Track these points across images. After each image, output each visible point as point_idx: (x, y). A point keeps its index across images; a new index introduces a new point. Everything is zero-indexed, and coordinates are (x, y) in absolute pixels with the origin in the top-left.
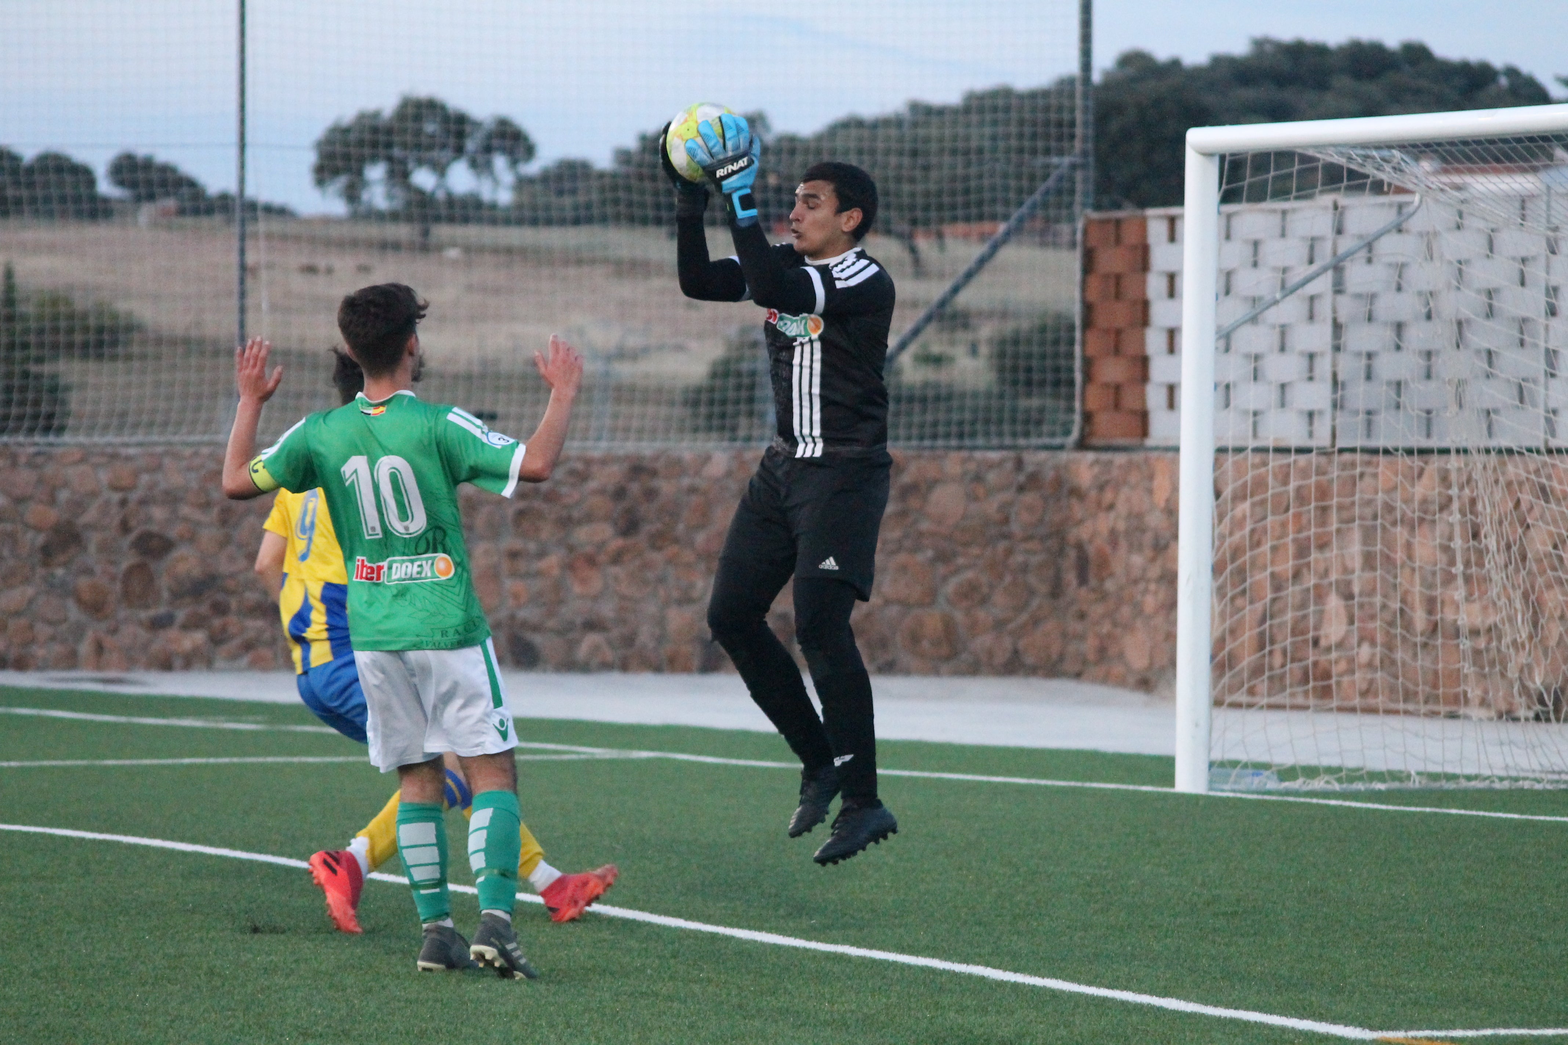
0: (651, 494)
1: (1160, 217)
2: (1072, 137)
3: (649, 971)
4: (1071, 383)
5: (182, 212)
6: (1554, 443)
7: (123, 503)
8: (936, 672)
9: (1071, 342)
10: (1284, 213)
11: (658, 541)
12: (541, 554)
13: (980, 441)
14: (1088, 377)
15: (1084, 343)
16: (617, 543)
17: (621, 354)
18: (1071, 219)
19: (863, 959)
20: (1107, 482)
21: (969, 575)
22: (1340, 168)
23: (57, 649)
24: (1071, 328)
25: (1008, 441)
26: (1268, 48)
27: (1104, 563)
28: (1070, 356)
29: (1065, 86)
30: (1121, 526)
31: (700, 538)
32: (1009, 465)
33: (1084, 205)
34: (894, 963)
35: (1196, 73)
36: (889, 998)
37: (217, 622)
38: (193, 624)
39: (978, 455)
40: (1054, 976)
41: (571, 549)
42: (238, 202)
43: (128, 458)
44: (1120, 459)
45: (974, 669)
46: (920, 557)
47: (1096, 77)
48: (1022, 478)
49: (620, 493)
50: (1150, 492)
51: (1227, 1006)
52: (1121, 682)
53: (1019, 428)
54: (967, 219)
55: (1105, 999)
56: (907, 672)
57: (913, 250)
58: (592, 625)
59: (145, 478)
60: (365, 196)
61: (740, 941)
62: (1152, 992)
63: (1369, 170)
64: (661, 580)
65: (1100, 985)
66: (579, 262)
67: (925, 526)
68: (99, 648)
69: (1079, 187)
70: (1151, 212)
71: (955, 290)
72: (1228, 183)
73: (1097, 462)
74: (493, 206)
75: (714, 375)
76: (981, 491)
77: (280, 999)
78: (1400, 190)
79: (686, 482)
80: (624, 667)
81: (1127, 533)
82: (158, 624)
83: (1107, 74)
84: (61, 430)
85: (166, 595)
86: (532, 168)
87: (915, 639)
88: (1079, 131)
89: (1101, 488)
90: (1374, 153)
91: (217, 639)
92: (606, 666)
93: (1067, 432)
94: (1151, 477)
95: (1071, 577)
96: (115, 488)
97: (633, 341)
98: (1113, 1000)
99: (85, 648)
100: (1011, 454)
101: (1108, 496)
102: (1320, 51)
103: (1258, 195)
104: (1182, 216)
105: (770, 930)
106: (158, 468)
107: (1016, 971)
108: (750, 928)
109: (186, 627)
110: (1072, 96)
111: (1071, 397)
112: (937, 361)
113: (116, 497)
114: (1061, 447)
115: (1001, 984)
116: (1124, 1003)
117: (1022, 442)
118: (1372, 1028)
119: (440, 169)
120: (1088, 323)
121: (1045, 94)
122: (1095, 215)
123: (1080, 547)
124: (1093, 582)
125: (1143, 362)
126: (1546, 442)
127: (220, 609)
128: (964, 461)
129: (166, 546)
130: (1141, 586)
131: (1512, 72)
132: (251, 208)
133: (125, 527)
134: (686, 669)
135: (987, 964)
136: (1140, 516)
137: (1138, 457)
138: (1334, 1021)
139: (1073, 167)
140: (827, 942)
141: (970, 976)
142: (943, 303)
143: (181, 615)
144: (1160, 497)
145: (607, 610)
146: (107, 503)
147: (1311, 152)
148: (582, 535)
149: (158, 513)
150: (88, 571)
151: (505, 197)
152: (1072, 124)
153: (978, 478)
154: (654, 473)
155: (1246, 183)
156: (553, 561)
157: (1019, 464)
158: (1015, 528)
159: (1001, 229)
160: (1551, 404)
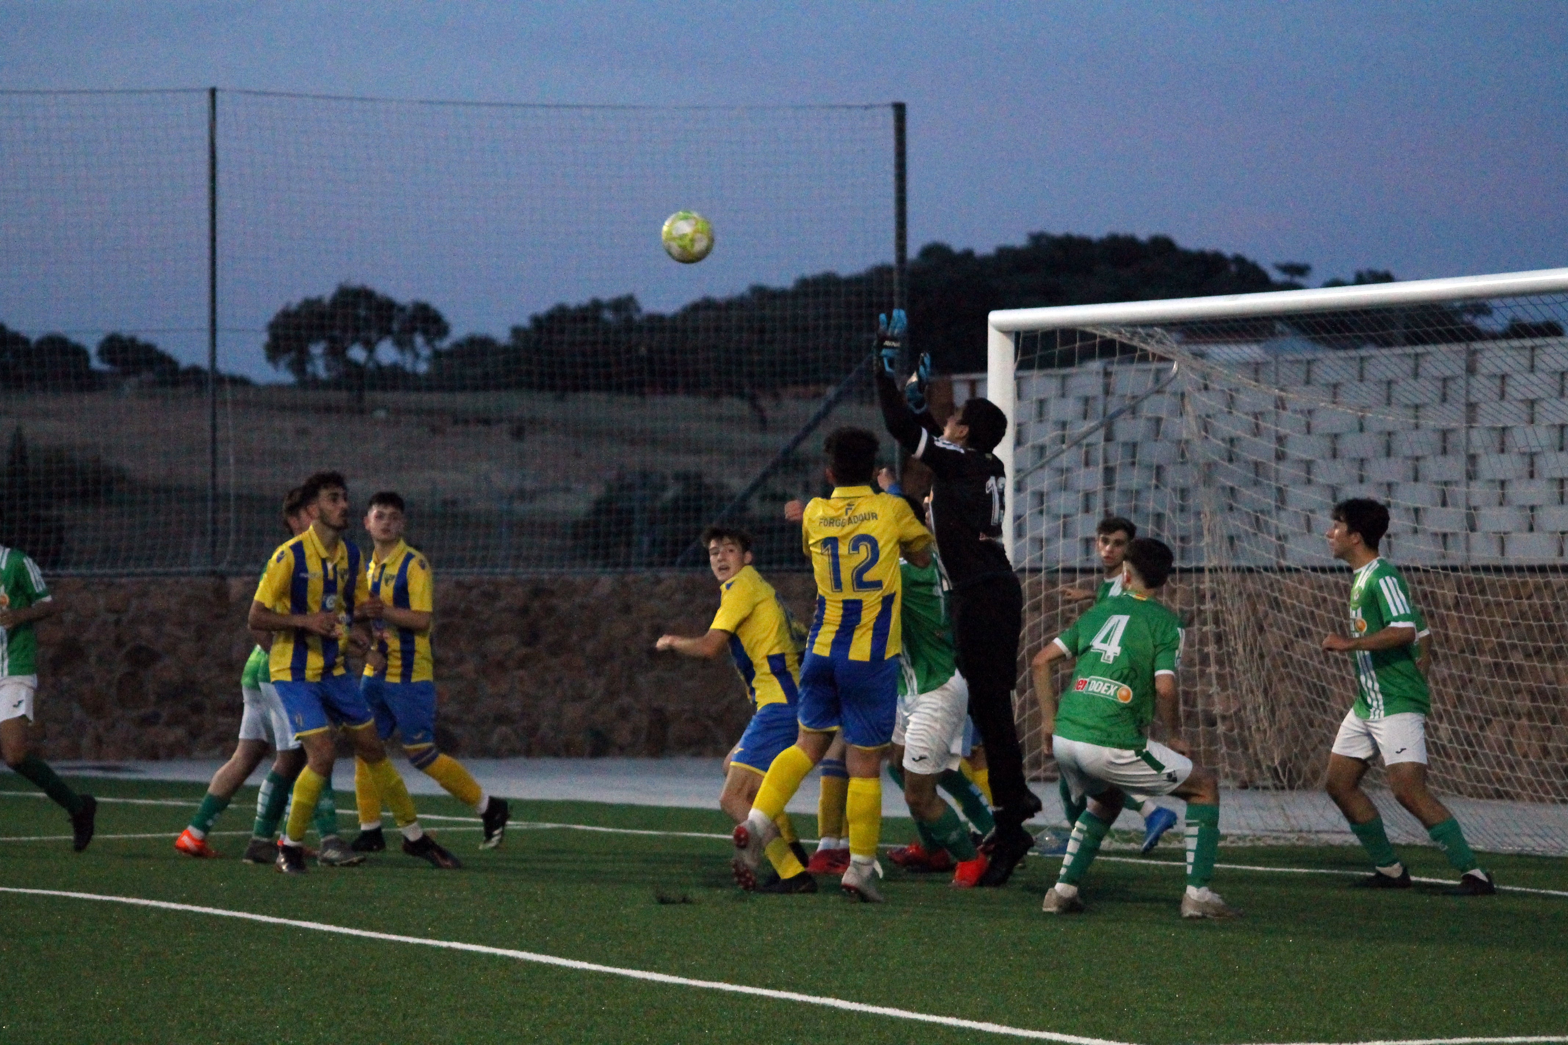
0: (550, 611)
1: (964, 381)
3: (560, 1006)
5: (163, 383)
6: (1284, 563)
7: (117, 622)
10: (1064, 377)
11: (556, 649)
12: (460, 660)
16: (524, 651)
17: (522, 495)
22: (1112, 342)
23: (64, 742)
26: (1044, 241)
29: (881, 272)
31: (590, 646)
34: (761, 997)
35: (985, 261)
36: (758, 1025)
37: (195, 719)
38: (175, 721)
41: (484, 656)
42: (210, 376)
43: (121, 586)
49: (524, 611)
51: (1034, 1029)
55: (934, 1024)
57: (755, 406)
58: (502, 718)
59: (135, 603)
60: (309, 369)
61: (634, 979)
62: (972, 1018)
63: (1136, 342)
64: (558, 681)
66: (487, 422)
68: (99, 741)
70: (955, 377)
71: (798, 441)
72: (1023, 355)
74: (415, 375)
75: (597, 512)
77: (259, 1031)
78: (1162, 359)
79: (578, 600)
80: (528, 753)
82: (147, 721)
84: (65, 564)
85: (152, 698)
86: (445, 344)
90: (1140, 330)
91: (194, 734)
92: (513, 753)
96: (110, 611)
97: (529, 485)
98: (940, 1025)
99: (86, 742)
102: (1084, 243)
103: (1046, 363)
104: (985, 380)
105: (658, 971)
106: (145, 594)
107: (860, 1002)
108: (642, 969)
109: (168, 724)
113: (112, 618)
116: (949, 1028)
119: (370, 346)
121: (868, 281)
126: (1278, 563)
127: (197, 709)
129: (154, 657)
131: (1240, 260)
132: (220, 380)
133: (119, 643)
134: (579, 755)
135: (837, 997)
140: (706, 980)
141: (823, 1007)
142: (786, 452)
143: (165, 715)
145: (514, 706)
146: (105, 623)
147: (1089, 329)
148: (495, 646)
149: (146, 630)
150: (89, 679)
151: (423, 368)
154: (552, 593)
155: (1037, 355)
156: (469, 667)
159: (831, 391)
160: (1281, 532)
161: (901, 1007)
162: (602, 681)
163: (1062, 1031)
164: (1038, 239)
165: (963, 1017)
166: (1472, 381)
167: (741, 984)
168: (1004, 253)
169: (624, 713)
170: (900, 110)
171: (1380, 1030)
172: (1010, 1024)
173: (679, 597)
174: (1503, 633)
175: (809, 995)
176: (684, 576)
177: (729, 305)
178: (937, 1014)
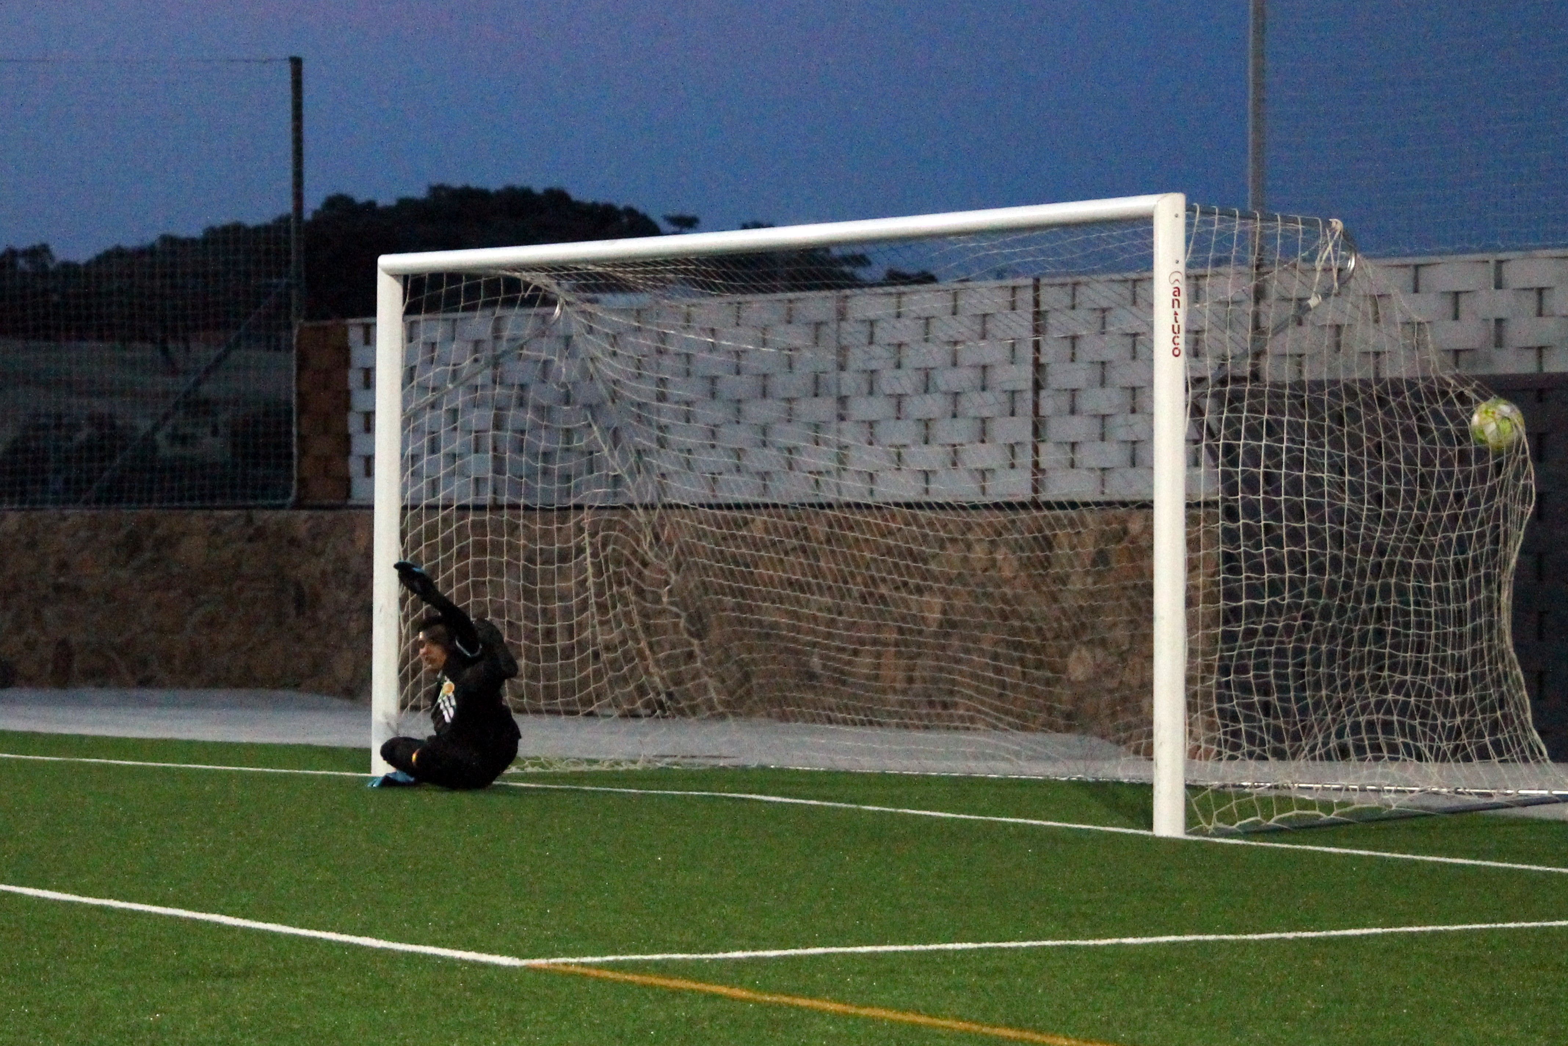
1: (357, 325)
2: (288, 262)
4: (290, 456)
6: (666, 500)
8: (185, 686)
9: (289, 422)
10: (455, 320)
13: (218, 503)
14: (303, 452)
15: (299, 424)
18: (289, 327)
19: (123, 909)
20: (318, 534)
21: (210, 608)
24: (289, 412)
25: (240, 503)
26: (443, 193)
27: (317, 597)
28: (289, 433)
29: (282, 222)
30: (330, 568)
32: (241, 522)
33: (298, 316)
34: (149, 914)
35: (385, 212)
39: (217, 513)
40: (274, 921)
44: (329, 516)
45: (214, 683)
46: (172, 594)
47: (308, 216)
48: (251, 531)
50: (353, 541)
52: (332, 692)
53: (249, 492)
54: (206, 327)
56: (161, 685)
57: (165, 351)
65: (310, 928)
67: (176, 570)
69: (294, 301)
70: (351, 321)
71: (198, 383)
72: (410, 299)
73: (311, 517)
76: (219, 541)
81: (335, 573)
83: (316, 213)
87: (167, 659)
88: (293, 257)
89: (314, 539)
93: (287, 494)
94: (353, 530)
95: (291, 610)
100: (244, 512)
101: (319, 545)
102: (482, 195)
103: (433, 307)
104: (375, 324)
110: (288, 231)
111: (289, 467)
112: (184, 440)
114: (281, 507)
115: (233, 928)
116: (329, 942)
117: (251, 503)
118: (522, 957)
120: (303, 409)
121: (267, 228)
122: (308, 324)
123: (298, 585)
124: (309, 613)
125: (347, 439)
126: (661, 500)
128: (208, 518)
130: (346, 616)
131: (630, 212)
135: (222, 913)
136: (345, 560)
137: (343, 513)
138: (491, 952)
139: (289, 285)
141: (208, 923)
142: (188, 394)
144: (361, 545)
152: (288, 253)
153: (216, 532)
155: (424, 297)
157: (250, 521)
158: (245, 569)
159: (233, 336)
160: (663, 470)
161: (284, 923)
162: (9, 615)
163: (436, 944)
164: (436, 191)
165: (342, 932)
166: (843, 324)
167: (130, 901)
168: (405, 204)
169: (31, 646)
170: (296, 63)
171: (740, 942)
172: (387, 938)
173: (83, 534)
174: (872, 566)
175: (196, 911)
176: (87, 513)
177: (141, 252)
178: (317, 929)
